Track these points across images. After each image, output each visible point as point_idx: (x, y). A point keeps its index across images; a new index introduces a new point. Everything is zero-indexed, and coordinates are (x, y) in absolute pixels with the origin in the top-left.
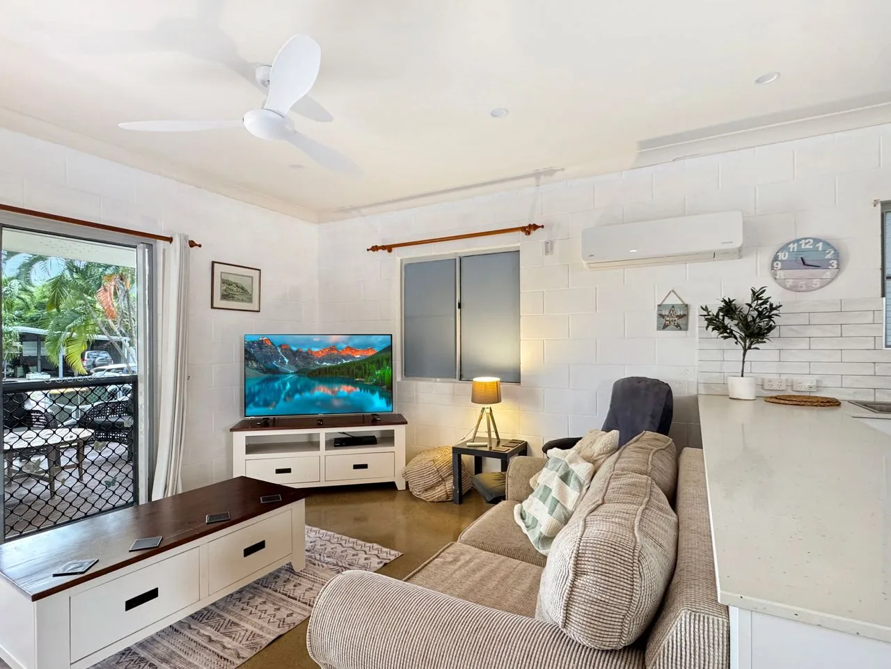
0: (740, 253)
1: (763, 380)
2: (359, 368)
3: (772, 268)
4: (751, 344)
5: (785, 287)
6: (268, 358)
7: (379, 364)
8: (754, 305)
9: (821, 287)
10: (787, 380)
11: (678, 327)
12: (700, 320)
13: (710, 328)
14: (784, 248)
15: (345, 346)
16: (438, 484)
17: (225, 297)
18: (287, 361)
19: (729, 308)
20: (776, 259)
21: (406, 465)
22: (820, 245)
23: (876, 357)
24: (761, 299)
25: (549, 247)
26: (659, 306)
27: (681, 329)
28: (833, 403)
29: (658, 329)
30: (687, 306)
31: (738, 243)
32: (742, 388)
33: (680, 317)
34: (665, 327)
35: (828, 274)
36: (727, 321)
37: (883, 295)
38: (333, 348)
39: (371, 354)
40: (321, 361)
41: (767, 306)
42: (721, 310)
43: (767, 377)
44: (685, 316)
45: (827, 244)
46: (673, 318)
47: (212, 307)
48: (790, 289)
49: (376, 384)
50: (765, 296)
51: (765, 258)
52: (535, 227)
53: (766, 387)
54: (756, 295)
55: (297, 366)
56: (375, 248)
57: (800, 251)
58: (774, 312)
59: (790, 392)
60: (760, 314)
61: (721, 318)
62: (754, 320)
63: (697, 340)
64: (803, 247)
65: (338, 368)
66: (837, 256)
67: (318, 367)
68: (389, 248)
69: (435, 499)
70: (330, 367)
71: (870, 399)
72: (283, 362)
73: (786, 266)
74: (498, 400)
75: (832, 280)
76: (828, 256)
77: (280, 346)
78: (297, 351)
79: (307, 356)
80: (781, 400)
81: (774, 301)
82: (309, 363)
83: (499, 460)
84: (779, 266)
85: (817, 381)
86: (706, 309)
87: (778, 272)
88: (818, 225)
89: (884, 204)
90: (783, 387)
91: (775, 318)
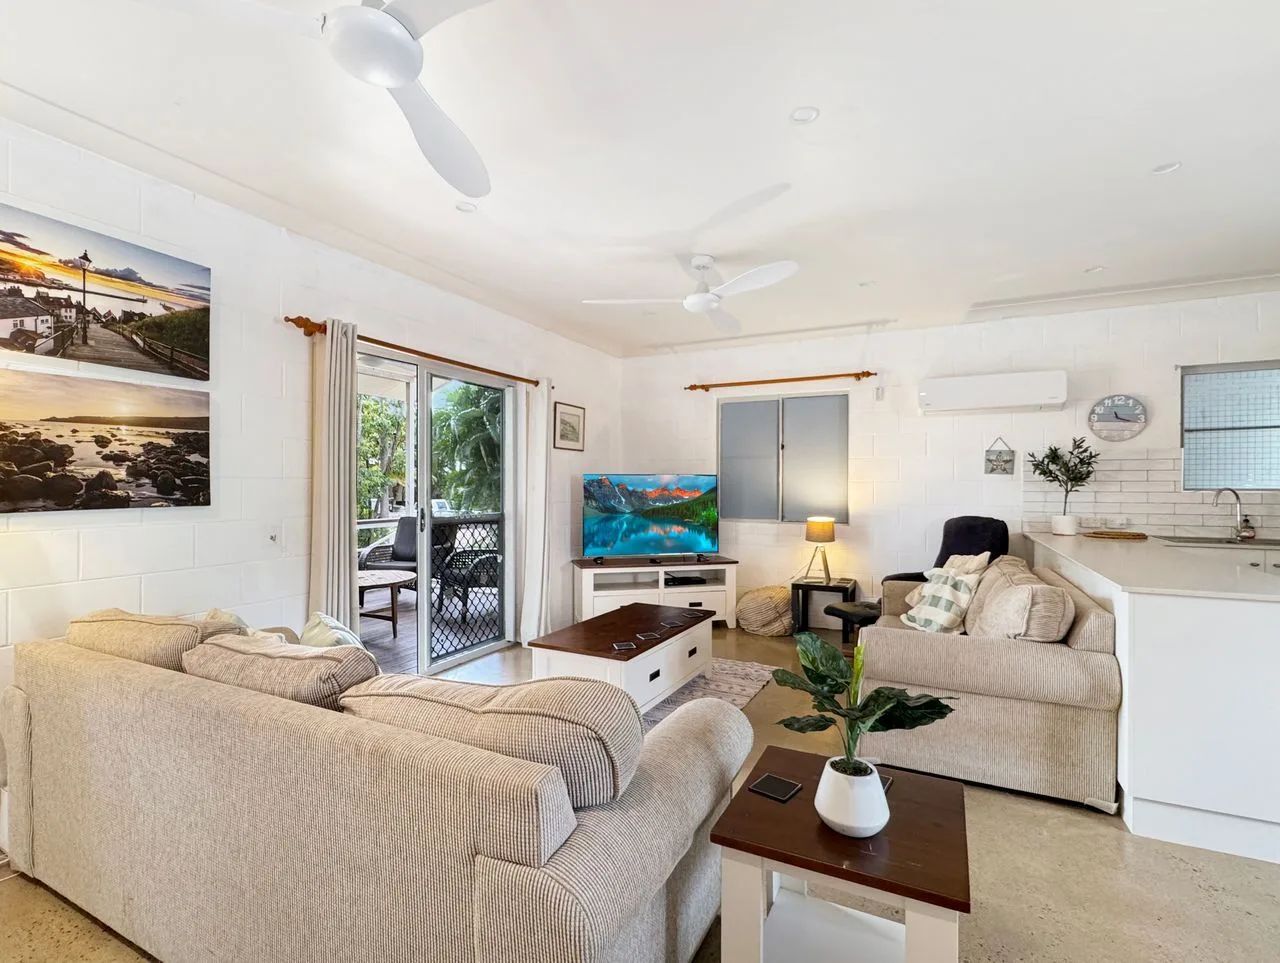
0: (1063, 406)
1: (1081, 519)
2: (688, 509)
3: (1090, 420)
4: (1072, 487)
5: (1100, 437)
6: (606, 497)
7: (705, 506)
8: (1075, 452)
9: (1132, 438)
10: (1101, 519)
11: (1005, 470)
12: (1025, 465)
13: (1038, 472)
14: (1100, 403)
15: (675, 487)
16: (775, 620)
17: (563, 437)
18: (623, 500)
19: (1054, 456)
20: (1093, 412)
21: (737, 602)
22: (1131, 402)
23: (1174, 498)
24: (1081, 447)
25: (879, 393)
26: (987, 451)
27: (1007, 473)
28: (1142, 537)
29: (986, 472)
30: (1013, 452)
31: (1062, 398)
32: (1065, 525)
33: (1006, 462)
34: (992, 471)
35: (1136, 427)
36: (1052, 467)
37: (1182, 446)
38: (665, 489)
39: (698, 495)
40: (655, 501)
41: (1087, 454)
42: (1047, 457)
43: (1084, 516)
44: (1011, 461)
45: (1137, 402)
46: (1000, 463)
47: (554, 447)
48: (1105, 439)
49: (702, 525)
50: (1085, 445)
51: (1084, 411)
52: (868, 374)
53: (1083, 525)
54: (1077, 445)
55: (633, 506)
56: (693, 387)
57: (1114, 406)
58: (1093, 459)
59: (1104, 529)
60: (1082, 461)
61: (1046, 463)
62: (1076, 465)
63: (1022, 483)
64: (1116, 402)
65: (669, 508)
66: (1145, 411)
67: (651, 508)
68: (706, 388)
69: (774, 633)
70: (662, 508)
71: (1172, 534)
72: (621, 502)
73: (1102, 418)
74: (832, 539)
75: (1140, 432)
76: (1137, 412)
77: (618, 486)
78: (633, 491)
79: (642, 497)
80: (1098, 535)
81: (1093, 450)
82: (644, 503)
83: (841, 594)
84: (1096, 419)
85: (1128, 520)
86: (1033, 456)
87: (1095, 424)
88: (1130, 384)
89: (1183, 368)
90: (1099, 525)
91: (1094, 465)
